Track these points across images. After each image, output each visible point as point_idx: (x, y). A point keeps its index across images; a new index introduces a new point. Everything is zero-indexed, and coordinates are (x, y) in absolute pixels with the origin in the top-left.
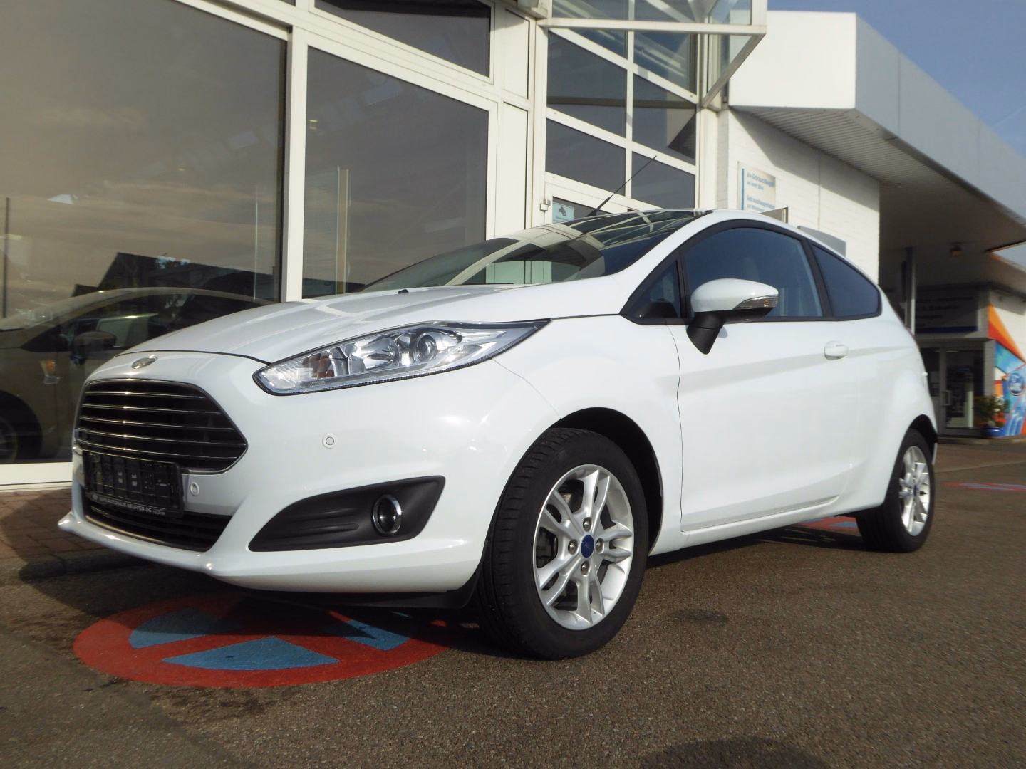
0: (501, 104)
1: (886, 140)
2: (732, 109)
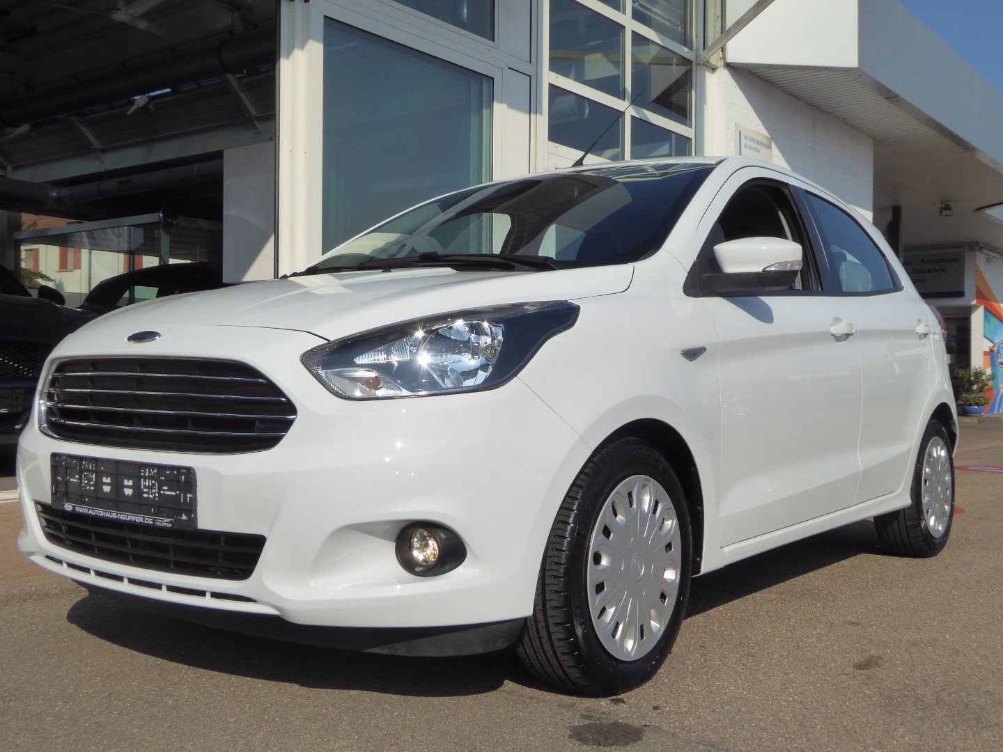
0: (506, 69)
1: (886, 98)
2: (729, 66)
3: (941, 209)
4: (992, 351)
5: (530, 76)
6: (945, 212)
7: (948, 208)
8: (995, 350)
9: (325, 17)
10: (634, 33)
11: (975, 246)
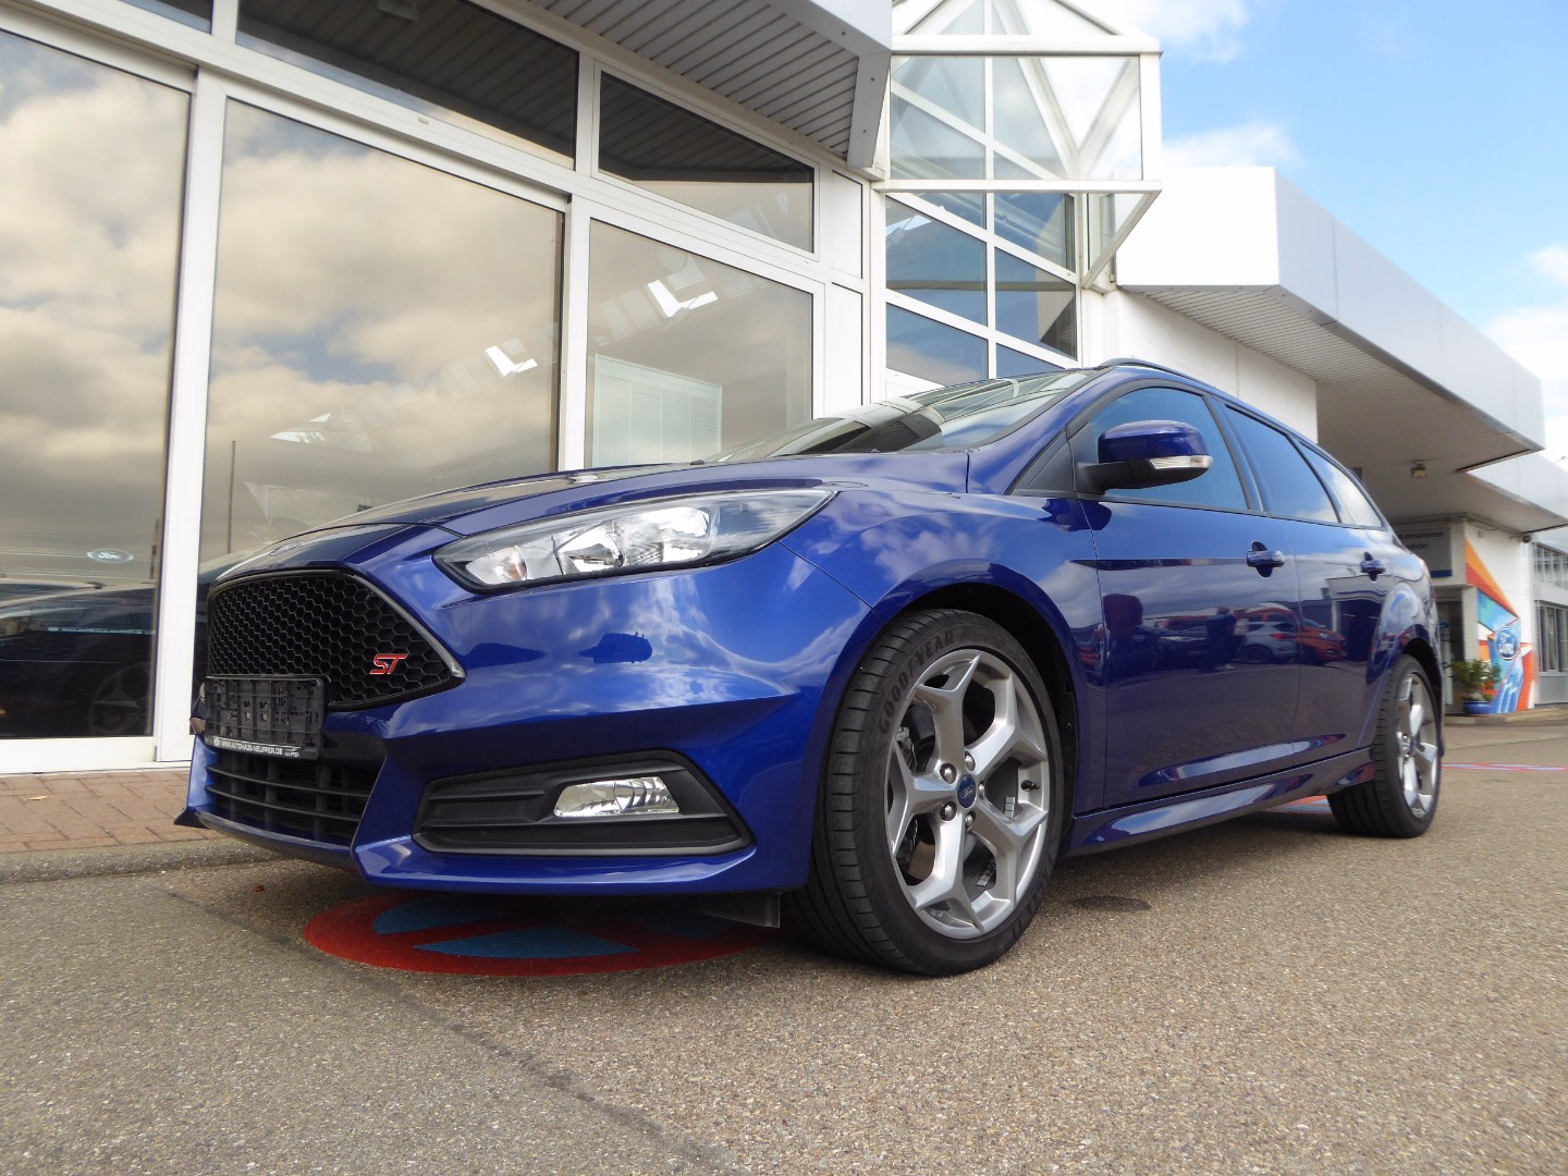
0: (829, 285)
1: (1321, 325)
2: (1120, 288)
3: (1413, 470)
4: (1490, 640)
5: (862, 294)
6: (1418, 473)
7: (1421, 468)
8: (1495, 638)
9: (592, 219)
10: (996, 249)
11: (1461, 517)
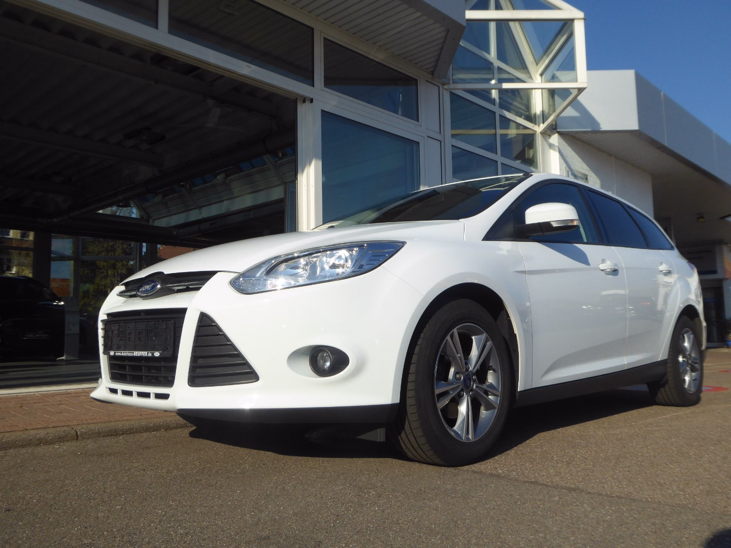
0: (426, 137)
1: (658, 148)
2: (559, 133)
3: (698, 218)
5: (440, 141)
6: (701, 220)
7: (702, 217)
9: (322, 110)
10: (500, 115)
11: (721, 242)
